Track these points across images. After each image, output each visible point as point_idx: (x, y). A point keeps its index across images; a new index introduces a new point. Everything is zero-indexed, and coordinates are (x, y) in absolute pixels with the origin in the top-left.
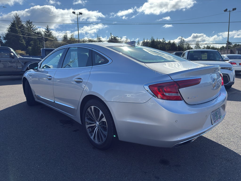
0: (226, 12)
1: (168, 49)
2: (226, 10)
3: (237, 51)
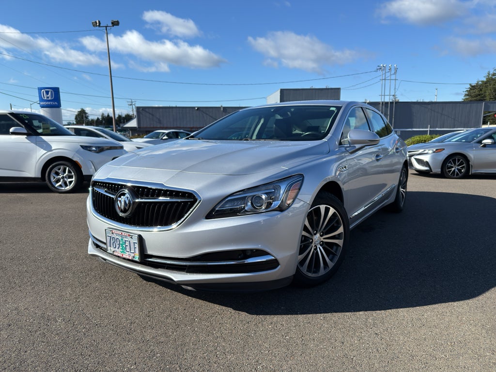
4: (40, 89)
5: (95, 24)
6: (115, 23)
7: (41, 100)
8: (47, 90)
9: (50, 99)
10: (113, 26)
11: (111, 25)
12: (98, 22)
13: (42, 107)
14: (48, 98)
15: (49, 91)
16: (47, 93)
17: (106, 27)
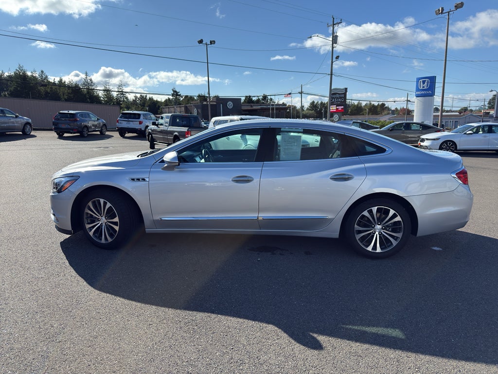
0: (201, 44)
1: (66, 97)
2: (201, 42)
3: (196, 109)
4: (418, 79)
5: (438, 13)
6: (459, 6)
7: (418, 90)
8: (424, 79)
9: (425, 88)
10: (457, 9)
11: (454, 9)
12: (440, 10)
13: (417, 97)
14: (424, 87)
15: (425, 81)
16: (424, 82)
17: (449, 12)
